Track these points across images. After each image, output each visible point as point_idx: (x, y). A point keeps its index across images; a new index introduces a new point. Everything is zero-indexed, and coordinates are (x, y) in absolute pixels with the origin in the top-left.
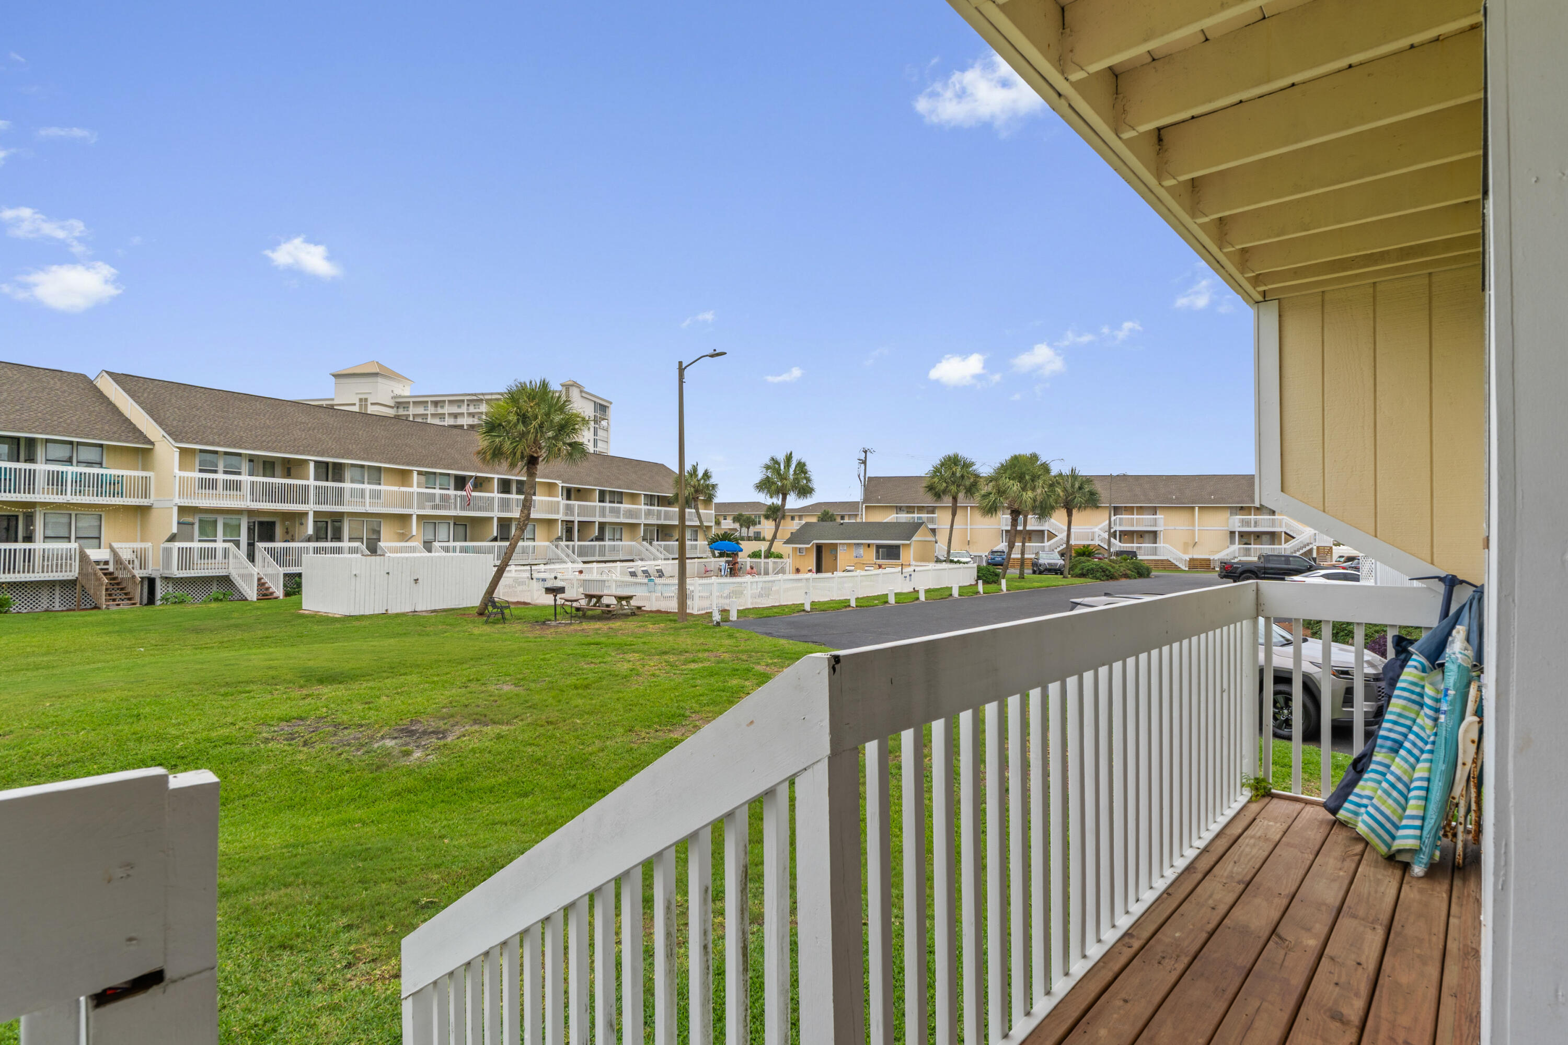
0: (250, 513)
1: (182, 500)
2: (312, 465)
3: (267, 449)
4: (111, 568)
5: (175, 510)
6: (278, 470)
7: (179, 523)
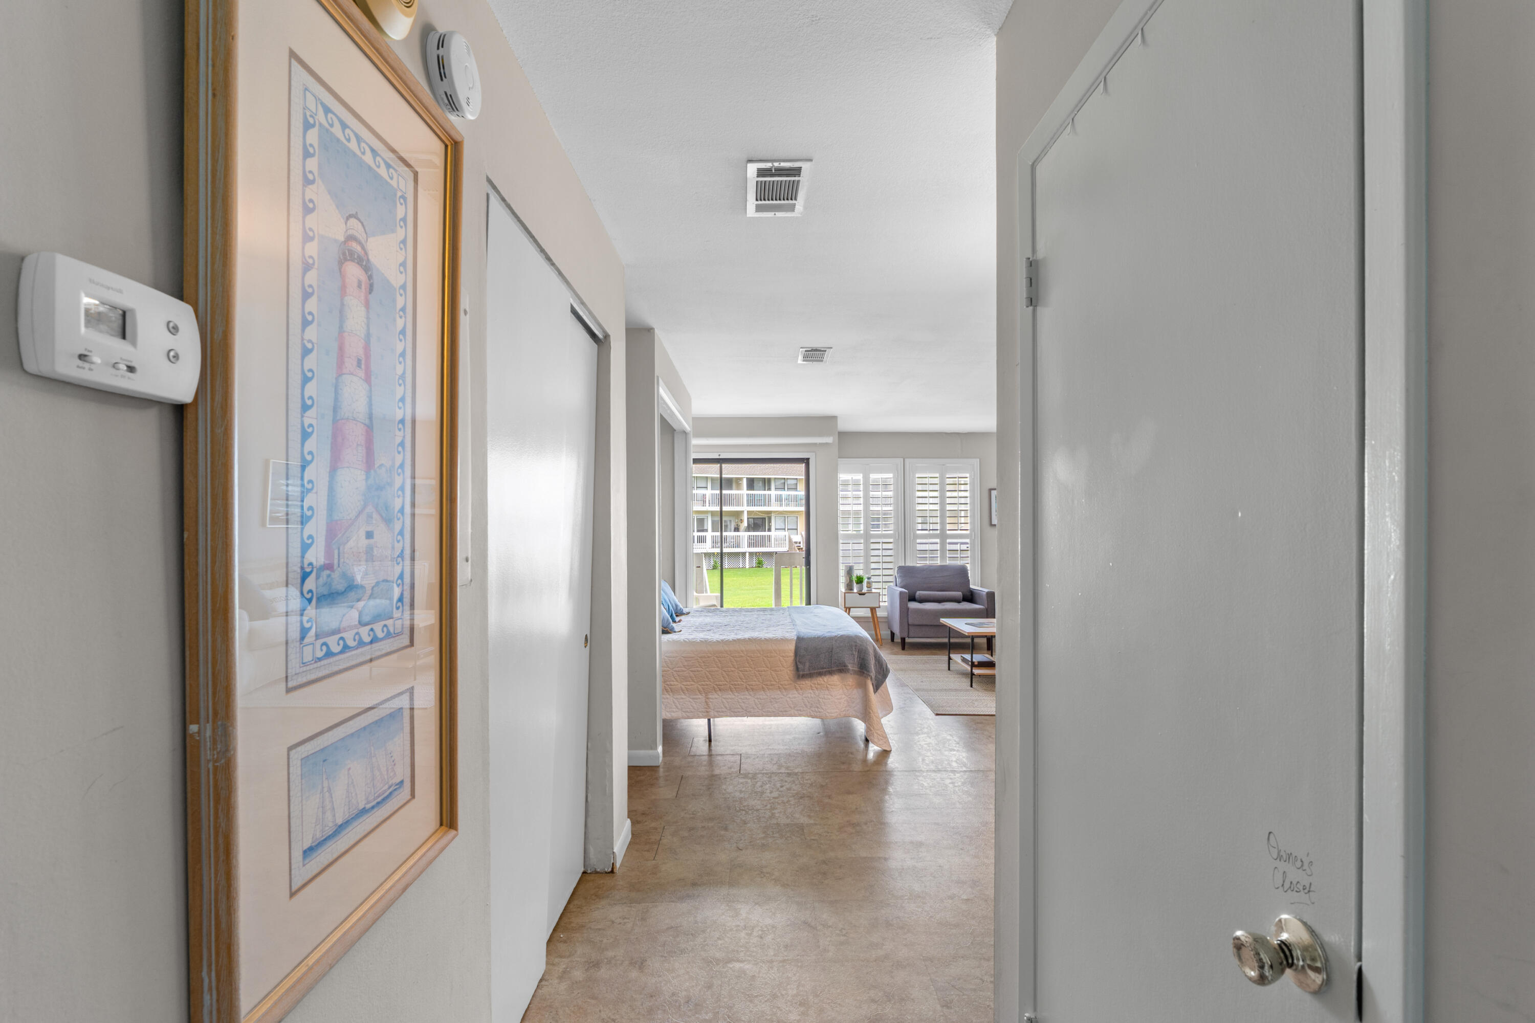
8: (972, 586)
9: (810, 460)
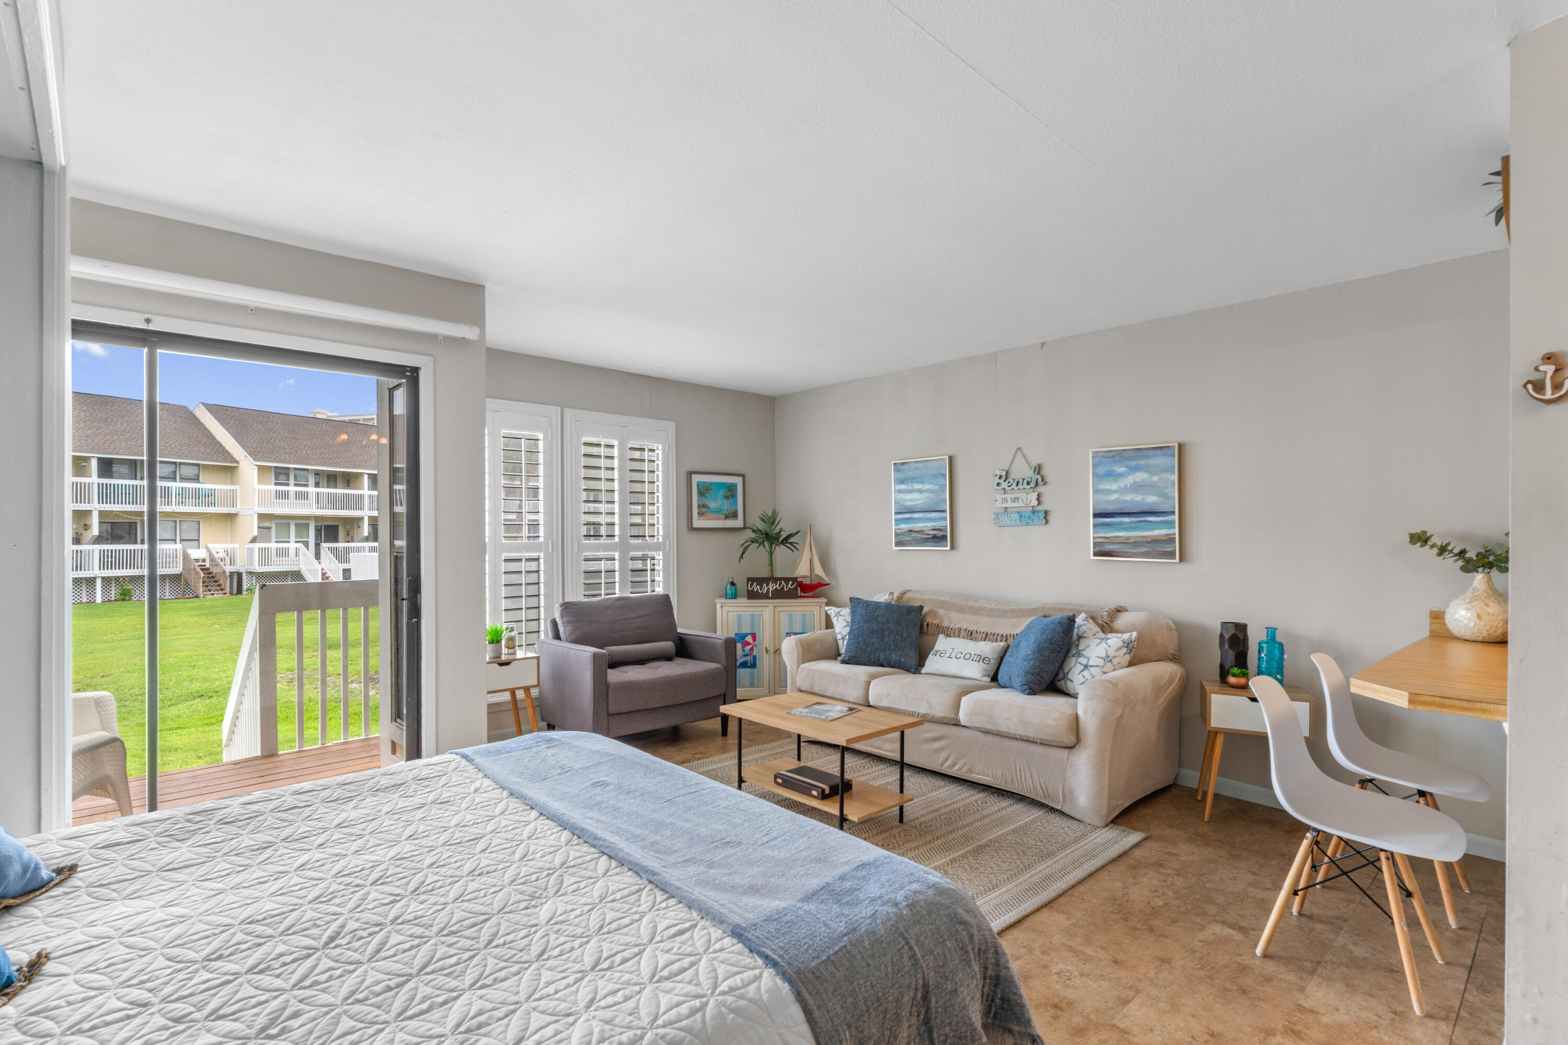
0: (317, 518)
1: (261, 509)
2: (366, 477)
3: (329, 465)
4: (208, 565)
5: (256, 517)
6: (340, 482)
7: (259, 527)
8: (679, 630)
9: (422, 374)
